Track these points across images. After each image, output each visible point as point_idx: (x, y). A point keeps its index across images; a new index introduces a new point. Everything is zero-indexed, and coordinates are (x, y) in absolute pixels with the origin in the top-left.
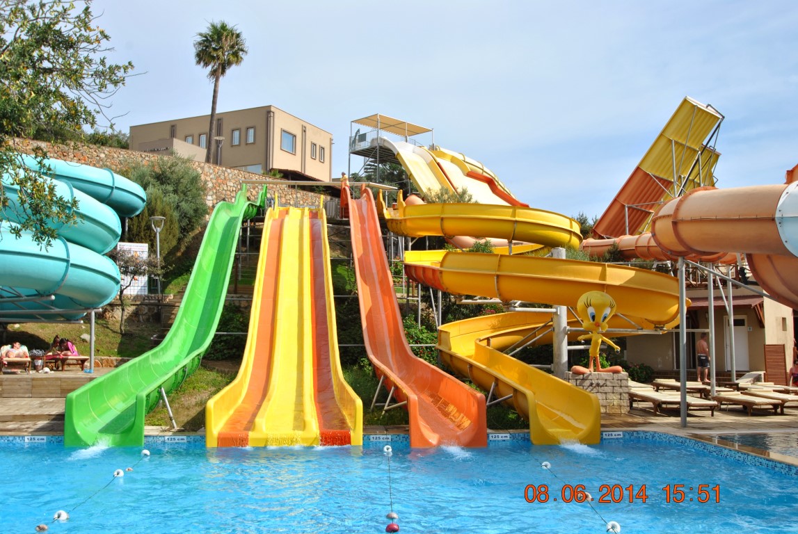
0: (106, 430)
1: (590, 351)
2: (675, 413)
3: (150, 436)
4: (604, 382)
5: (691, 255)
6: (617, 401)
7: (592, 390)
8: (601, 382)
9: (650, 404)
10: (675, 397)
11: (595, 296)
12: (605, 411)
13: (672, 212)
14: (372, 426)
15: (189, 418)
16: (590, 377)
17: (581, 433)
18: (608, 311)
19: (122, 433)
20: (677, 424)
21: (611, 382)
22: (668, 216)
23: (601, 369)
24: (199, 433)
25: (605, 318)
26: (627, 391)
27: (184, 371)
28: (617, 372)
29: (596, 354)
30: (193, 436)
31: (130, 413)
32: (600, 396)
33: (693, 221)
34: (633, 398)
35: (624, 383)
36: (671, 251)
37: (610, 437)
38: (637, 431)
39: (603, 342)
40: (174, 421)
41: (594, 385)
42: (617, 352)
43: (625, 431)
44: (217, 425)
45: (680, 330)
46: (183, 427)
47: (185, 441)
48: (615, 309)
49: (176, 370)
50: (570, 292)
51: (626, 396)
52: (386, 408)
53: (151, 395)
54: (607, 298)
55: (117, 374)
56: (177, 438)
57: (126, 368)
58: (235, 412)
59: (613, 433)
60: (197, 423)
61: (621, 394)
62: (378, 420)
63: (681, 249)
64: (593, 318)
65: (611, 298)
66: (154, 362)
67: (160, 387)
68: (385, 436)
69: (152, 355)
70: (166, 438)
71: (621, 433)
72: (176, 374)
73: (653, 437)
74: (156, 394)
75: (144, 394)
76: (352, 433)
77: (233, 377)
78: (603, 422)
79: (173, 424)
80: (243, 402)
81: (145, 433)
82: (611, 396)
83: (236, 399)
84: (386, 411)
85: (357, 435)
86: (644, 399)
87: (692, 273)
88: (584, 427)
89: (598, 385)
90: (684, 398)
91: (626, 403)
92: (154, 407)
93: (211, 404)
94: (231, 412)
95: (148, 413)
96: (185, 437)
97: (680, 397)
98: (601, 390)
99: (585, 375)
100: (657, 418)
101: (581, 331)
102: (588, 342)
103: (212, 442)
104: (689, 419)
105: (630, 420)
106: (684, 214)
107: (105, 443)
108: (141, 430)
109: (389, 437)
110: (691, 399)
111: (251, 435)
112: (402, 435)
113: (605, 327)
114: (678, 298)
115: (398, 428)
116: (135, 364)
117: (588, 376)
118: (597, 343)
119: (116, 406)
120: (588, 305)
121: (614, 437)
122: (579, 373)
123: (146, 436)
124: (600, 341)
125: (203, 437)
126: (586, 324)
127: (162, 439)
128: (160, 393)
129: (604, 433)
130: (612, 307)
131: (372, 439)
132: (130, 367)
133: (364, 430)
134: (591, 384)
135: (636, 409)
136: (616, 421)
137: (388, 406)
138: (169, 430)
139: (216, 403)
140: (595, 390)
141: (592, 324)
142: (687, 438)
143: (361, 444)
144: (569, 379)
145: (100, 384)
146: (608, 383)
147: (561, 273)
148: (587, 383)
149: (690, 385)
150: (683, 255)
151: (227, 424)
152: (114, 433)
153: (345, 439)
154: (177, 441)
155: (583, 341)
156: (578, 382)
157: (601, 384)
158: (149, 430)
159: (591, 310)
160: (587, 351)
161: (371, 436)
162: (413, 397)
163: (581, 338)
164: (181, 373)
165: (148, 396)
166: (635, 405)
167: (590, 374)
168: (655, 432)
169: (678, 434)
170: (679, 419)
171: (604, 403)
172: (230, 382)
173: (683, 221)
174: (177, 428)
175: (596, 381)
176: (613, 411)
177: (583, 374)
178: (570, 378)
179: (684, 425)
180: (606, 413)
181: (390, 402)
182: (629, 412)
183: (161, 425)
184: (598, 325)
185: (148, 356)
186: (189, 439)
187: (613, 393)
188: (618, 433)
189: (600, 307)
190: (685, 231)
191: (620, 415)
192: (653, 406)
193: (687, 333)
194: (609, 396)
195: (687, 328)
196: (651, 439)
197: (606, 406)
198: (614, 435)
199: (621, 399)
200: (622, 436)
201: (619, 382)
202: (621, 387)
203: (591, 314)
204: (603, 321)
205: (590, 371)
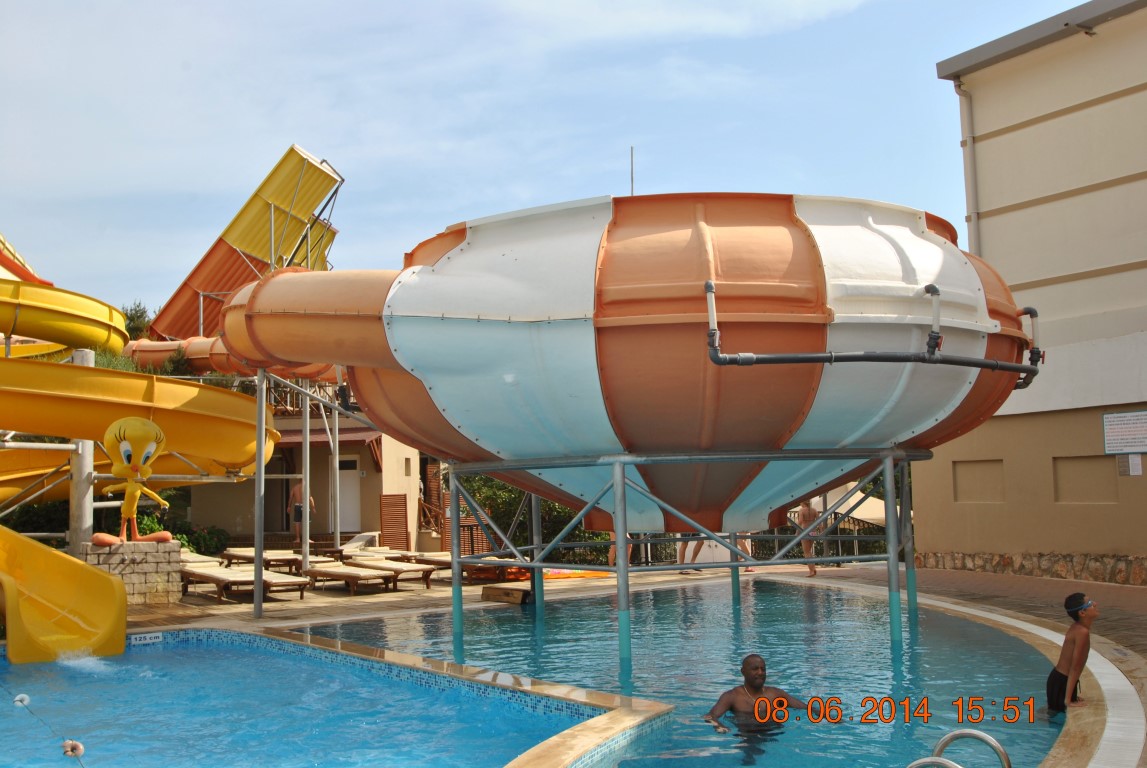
1: (122, 510)
2: (245, 597)
4: (142, 556)
5: (274, 367)
6: (164, 585)
7: (124, 569)
8: (138, 557)
9: (211, 587)
10: (243, 573)
11: (132, 425)
12: (143, 600)
13: (245, 301)
16: (121, 550)
17: (94, 639)
18: (151, 448)
20: (248, 614)
21: (154, 557)
22: (241, 306)
23: (139, 537)
25: (147, 458)
26: (178, 569)
28: (163, 540)
29: (132, 513)
32: (135, 578)
33: (274, 315)
34: (188, 578)
35: (174, 556)
36: (246, 359)
37: (143, 642)
38: (185, 630)
39: (144, 496)
41: (127, 562)
42: (165, 509)
43: (167, 631)
48: (163, 445)
50: (94, 418)
51: (177, 577)
54: (151, 427)
59: (148, 636)
61: (168, 574)
63: (258, 356)
64: (129, 458)
65: (158, 428)
71: (160, 634)
73: (209, 637)
78: (130, 619)
82: (153, 578)
86: (204, 579)
87: (277, 389)
88: (103, 625)
89: (133, 561)
90: (258, 574)
91: (177, 586)
97: (253, 573)
98: (138, 568)
99: (113, 547)
100: (221, 606)
101: (109, 478)
102: (119, 496)
104: (266, 605)
105: (180, 612)
106: (263, 304)
110: (269, 576)
113: (148, 473)
114: (253, 427)
117: (118, 549)
118: (133, 497)
120: (121, 439)
121: (148, 641)
122: (102, 544)
124: (138, 493)
126: (119, 467)
129: (133, 637)
130: (158, 442)
134: (123, 561)
135: (193, 595)
136: (159, 616)
140: (128, 570)
141: (126, 468)
142: (256, 635)
144: (87, 554)
146: (150, 558)
147: (81, 388)
148: (116, 559)
149: (270, 555)
150: (255, 366)
155: (110, 495)
156: (101, 559)
157: (138, 560)
159: (125, 446)
160: (118, 510)
163: (108, 490)
166: (191, 589)
167: (121, 545)
168: (212, 630)
169: (244, 630)
170: (252, 606)
171: (143, 588)
173: (261, 315)
175: (131, 556)
176: (157, 600)
177: (110, 545)
178: (89, 552)
179: (259, 615)
180: (145, 604)
182: (181, 600)
184: (136, 469)
187: (157, 572)
188: (154, 635)
189: (139, 442)
190: (264, 329)
191: (166, 606)
192: (216, 589)
193: (266, 480)
194: (150, 578)
195: (266, 473)
196: (205, 640)
197: (145, 593)
198: (149, 638)
199: (168, 581)
200: (161, 639)
201: (167, 554)
202: (169, 562)
203: (125, 452)
204: (145, 463)
205: (122, 541)
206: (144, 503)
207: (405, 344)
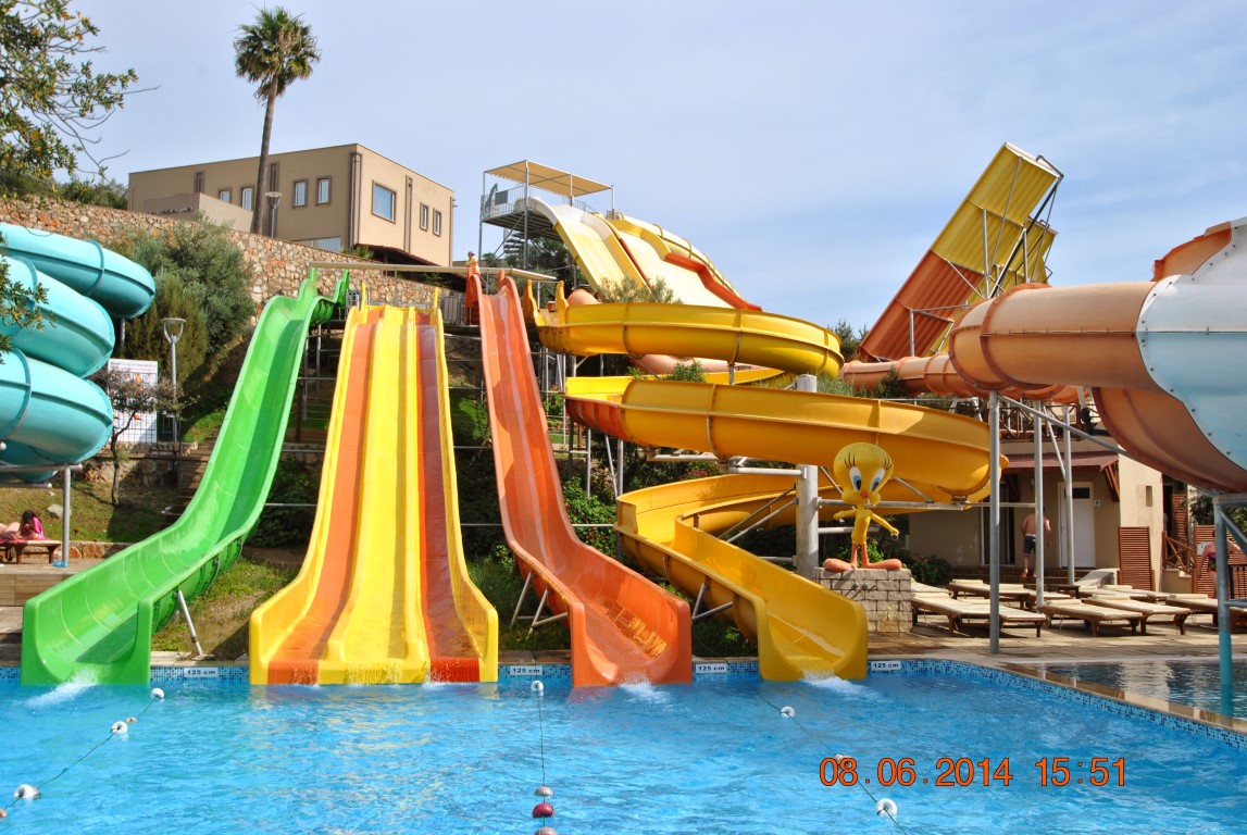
0: (90, 657)
1: (852, 536)
2: (980, 631)
3: (160, 668)
4: (874, 584)
5: (1009, 389)
6: (893, 614)
7: (855, 596)
8: (870, 585)
9: (943, 619)
10: (981, 607)
11: (861, 451)
12: (874, 628)
13: (980, 322)
14: (512, 651)
15: (223, 639)
16: (852, 576)
17: (837, 663)
18: (880, 474)
19: (115, 662)
20: (983, 648)
21: (885, 585)
22: (975, 328)
23: (869, 564)
24: (238, 662)
25: (876, 484)
26: (909, 598)
27: (215, 565)
28: (893, 568)
29: (862, 540)
30: (229, 668)
31: (130, 629)
32: (866, 605)
33: (1012, 336)
34: (918, 608)
35: (904, 585)
36: (978, 381)
37: (882, 669)
38: (923, 660)
39: (873, 522)
40: (198, 643)
41: (858, 588)
42: (895, 537)
43: (906, 660)
44: (267, 650)
45: (990, 504)
46: (212, 652)
47: (216, 675)
48: (891, 472)
49: (202, 562)
50: (822, 444)
51: (908, 606)
52: (535, 623)
53: (162, 602)
54: (879, 453)
55: (106, 569)
56: (203, 670)
57: (121, 560)
58: (297, 629)
59: (887, 663)
60: (236, 647)
61: (899, 602)
62: (523, 641)
63: (994, 378)
64: (858, 484)
65: (885, 453)
66: (166, 550)
67: (176, 589)
68: (533, 668)
69: (164, 538)
70: (186, 670)
71: (899, 663)
72: (202, 569)
73: (948, 668)
74: (170, 601)
75: (151, 601)
76: (481, 663)
77: (292, 574)
78: (871, 645)
79: (197, 649)
80: (308, 614)
81: (152, 663)
82: (884, 606)
83: (299, 608)
84: (535, 628)
85: (490, 667)
86: (935, 610)
87: (1012, 415)
88: (842, 653)
89: (864, 588)
90: (995, 608)
91: (907, 616)
92: (167, 622)
93: (258, 616)
94: (290, 630)
95: (157, 630)
96: (216, 669)
97: (989, 606)
98: (869, 595)
99: (845, 573)
100: (954, 639)
101: (840, 504)
102: (849, 522)
103: (259, 677)
104: (1002, 641)
105: (913, 643)
106: (999, 324)
107: (87, 678)
108: (146, 658)
109: (540, 668)
110: (1006, 611)
111: (322, 665)
112: (560, 665)
113: (877, 499)
114: (987, 454)
115: (553, 655)
116: (135, 553)
117: (849, 575)
118: (863, 523)
119: (106, 619)
120: (850, 465)
121: (887, 668)
122: (835, 570)
123: (153, 668)
124: (868, 520)
125: (246, 669)
126: (847, 494)
127: (179, 672)
128: (176, 599)
129: (873, 663)
130: (887, 468)
131: (512, 673)
132: (128, 557)
133: (501, 657)
134: (854, 587)
135: (923, 626)
136: (890, 645)
137: (539, 620)
138: (190, 658)
139: (266, 616)
140: (860, 597)
141: (855, 494)
142: (999, 671)
143: (496, 679)
144: (820, 579)
145: (80, 585)
146: (880, 586)
147: (809, 413)
148: (848, 585)
149: (1005, 588)
150: (997, 388)
151: (283, 648)
152: (103, 663)
153: (469, 672)
154: (203, 675)
155: (842, 521)
156: (834, 584)
157: (869, 587)
158: (159, 658)
159: (854, 472)
161: (512, 668)
162: (578, 605)
163: (840, 516)
164: (210, 568)
165: (157, 604)
166: (921, 619)
167: (853, 572)
168: (951, 661)
169: (985, 665)
170: (988, 640)
171: (874, 616)
172: (289, 582)
173: (997, 336)
174: (202, 655)
175: (862, 583)
176: (887, 629)
177: (842, 571)
178: (822, 577)
179: (995, 650)
180: (876, 632)
181: (541, 614)
182: (911, 630)
183: (177, 650)
184: (865, 496)
185: (157, 541)
186: (223, 673)
187: (888, 600)
188: (893, 663)
189: (869, 468)
190: (1001, 351)
191: (897, 635)
192: (948, 621)
193: (1001, 508)
194: (880, 605)
195: (1001, 501)
196: (944, 671)
197: (876, 621)
198: (888, 665)
199: (899, 610)
200: (899, 667)
201: (897, 583)
202: (900, 591)
203: (855, 478)
204: (874, 489)
205: (853, 567)
206: (873, 529)
207: (1160, 362)
